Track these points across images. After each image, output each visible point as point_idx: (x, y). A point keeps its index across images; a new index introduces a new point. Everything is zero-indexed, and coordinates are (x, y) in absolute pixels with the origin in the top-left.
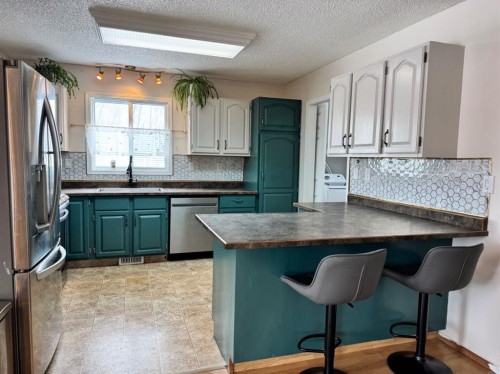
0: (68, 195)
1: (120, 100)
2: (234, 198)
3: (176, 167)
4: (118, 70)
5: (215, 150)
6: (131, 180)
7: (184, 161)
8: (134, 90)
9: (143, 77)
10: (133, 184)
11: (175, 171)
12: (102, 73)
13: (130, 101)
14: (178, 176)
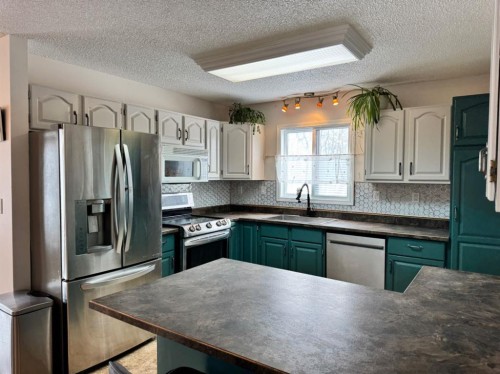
0: (234, 221)
1: (304, 129)
2: (409, 244)
3: (357, 196)
4: (298, 100)
5: (397, 176)
6: (309, 209)
7: (367, 188)
8: (318, 116)
9: (321, 102)
10: (311, 213)
11: (357, 200)
12: (286, 106)
13: (315, 128)
14: (361, 207)
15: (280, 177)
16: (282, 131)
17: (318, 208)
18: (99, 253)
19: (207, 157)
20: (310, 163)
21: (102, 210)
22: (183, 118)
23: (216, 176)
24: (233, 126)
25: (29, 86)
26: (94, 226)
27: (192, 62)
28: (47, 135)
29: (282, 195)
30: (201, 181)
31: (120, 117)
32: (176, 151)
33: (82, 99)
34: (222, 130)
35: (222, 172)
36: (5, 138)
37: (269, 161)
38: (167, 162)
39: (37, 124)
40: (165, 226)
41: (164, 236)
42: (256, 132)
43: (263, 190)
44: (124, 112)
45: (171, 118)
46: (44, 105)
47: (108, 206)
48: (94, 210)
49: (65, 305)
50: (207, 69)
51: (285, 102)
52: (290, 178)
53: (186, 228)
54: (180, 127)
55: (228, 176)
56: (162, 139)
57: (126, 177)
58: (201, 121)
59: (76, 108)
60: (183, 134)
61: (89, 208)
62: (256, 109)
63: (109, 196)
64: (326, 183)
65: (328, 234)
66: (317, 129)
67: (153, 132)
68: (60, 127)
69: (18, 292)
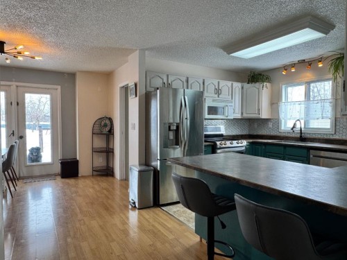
0: (249, 142)
3: (338, 127)
4: (293, 65)
6: (301, 137)
8: (309, 75)
9: (310, 65)
10: (302, 139)
11: (338, 130)
12: (286, 70)
13: (306, 83)
14: (341, 135)
15: (282, 116)
16: (284, 86)
17: (308, 136)
18: (174, 149)
19: (233, 104)
20: (303, 106)
21: (175, 128)
22: (219, 82)
23: (239, 116)
24: (250, 85)
25: (146, 72)
26: (172, 136)
27: (222, 51)
28: (153, 93)
29: (283, 128)
30: (229, 118)
31: (185, 83)
32: (214, 101)
33: (168, 76)
34: (242, 88)
35: (242, 114)
36: (136, 96)
37: (274, 106)
38: (209, 107)
39: (149, 89)
40: (206, 141)
41: (205, 146)
42: (264, 88)
43: (270, 125)
44: (187, 81)
45: (212, 83)
46: (152, 80)
47: (178, 127)
48: (171, 128)
49: (158, 171)
50: (229, 53)
51: (285, 68)
52: (289, 117)
53: (218, 143)
54: (217, 87)
55: (245, 115)
56: (206, 94)
57: (187, 113)
58: (229, 83)
59: (165, 81)
60: (218, 91)
61: (170, 127)
62: (265, 74)
63: (178, 122)
64: (314, 119)
65: (311, 151)
66: (308, 83)
67: (202, 90)
68: (158, 89)
69: (140, 165)
